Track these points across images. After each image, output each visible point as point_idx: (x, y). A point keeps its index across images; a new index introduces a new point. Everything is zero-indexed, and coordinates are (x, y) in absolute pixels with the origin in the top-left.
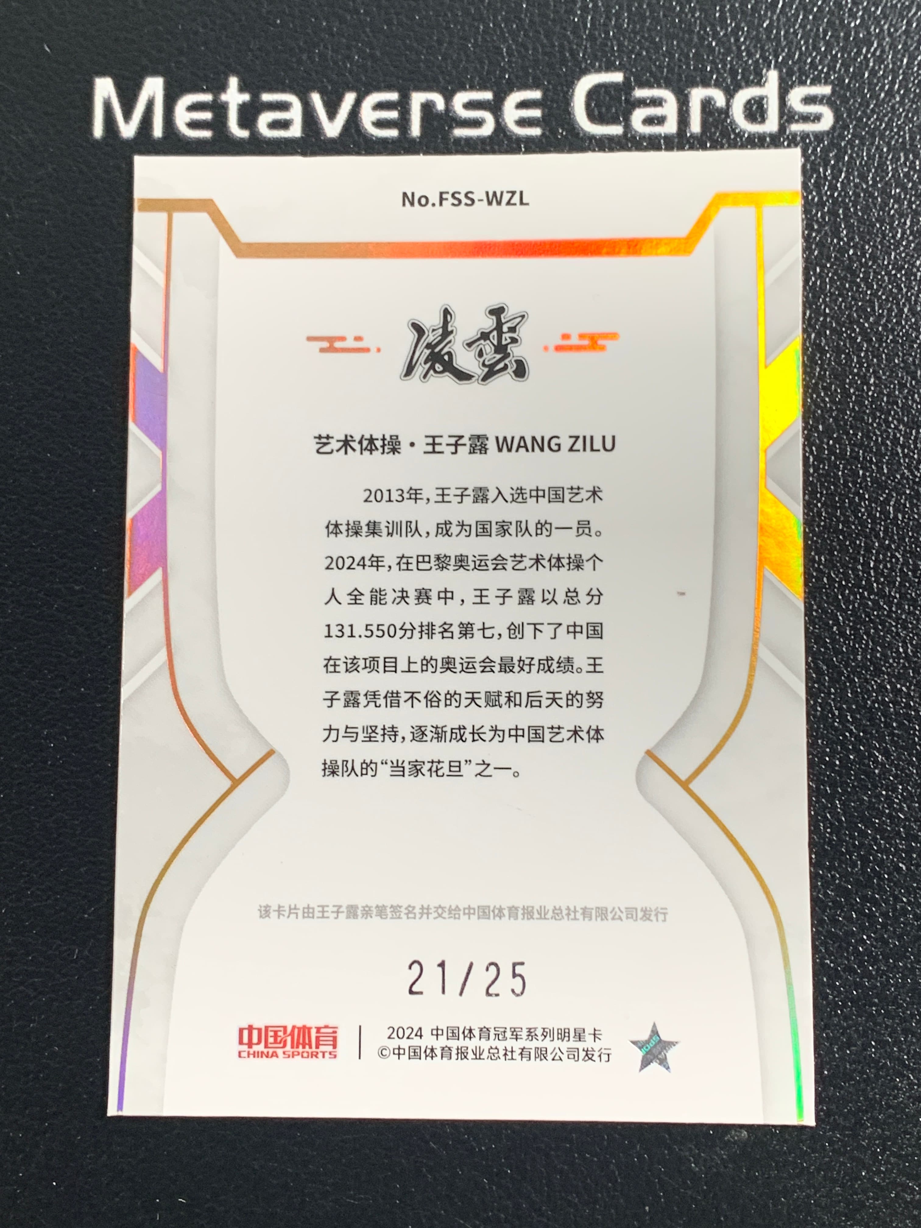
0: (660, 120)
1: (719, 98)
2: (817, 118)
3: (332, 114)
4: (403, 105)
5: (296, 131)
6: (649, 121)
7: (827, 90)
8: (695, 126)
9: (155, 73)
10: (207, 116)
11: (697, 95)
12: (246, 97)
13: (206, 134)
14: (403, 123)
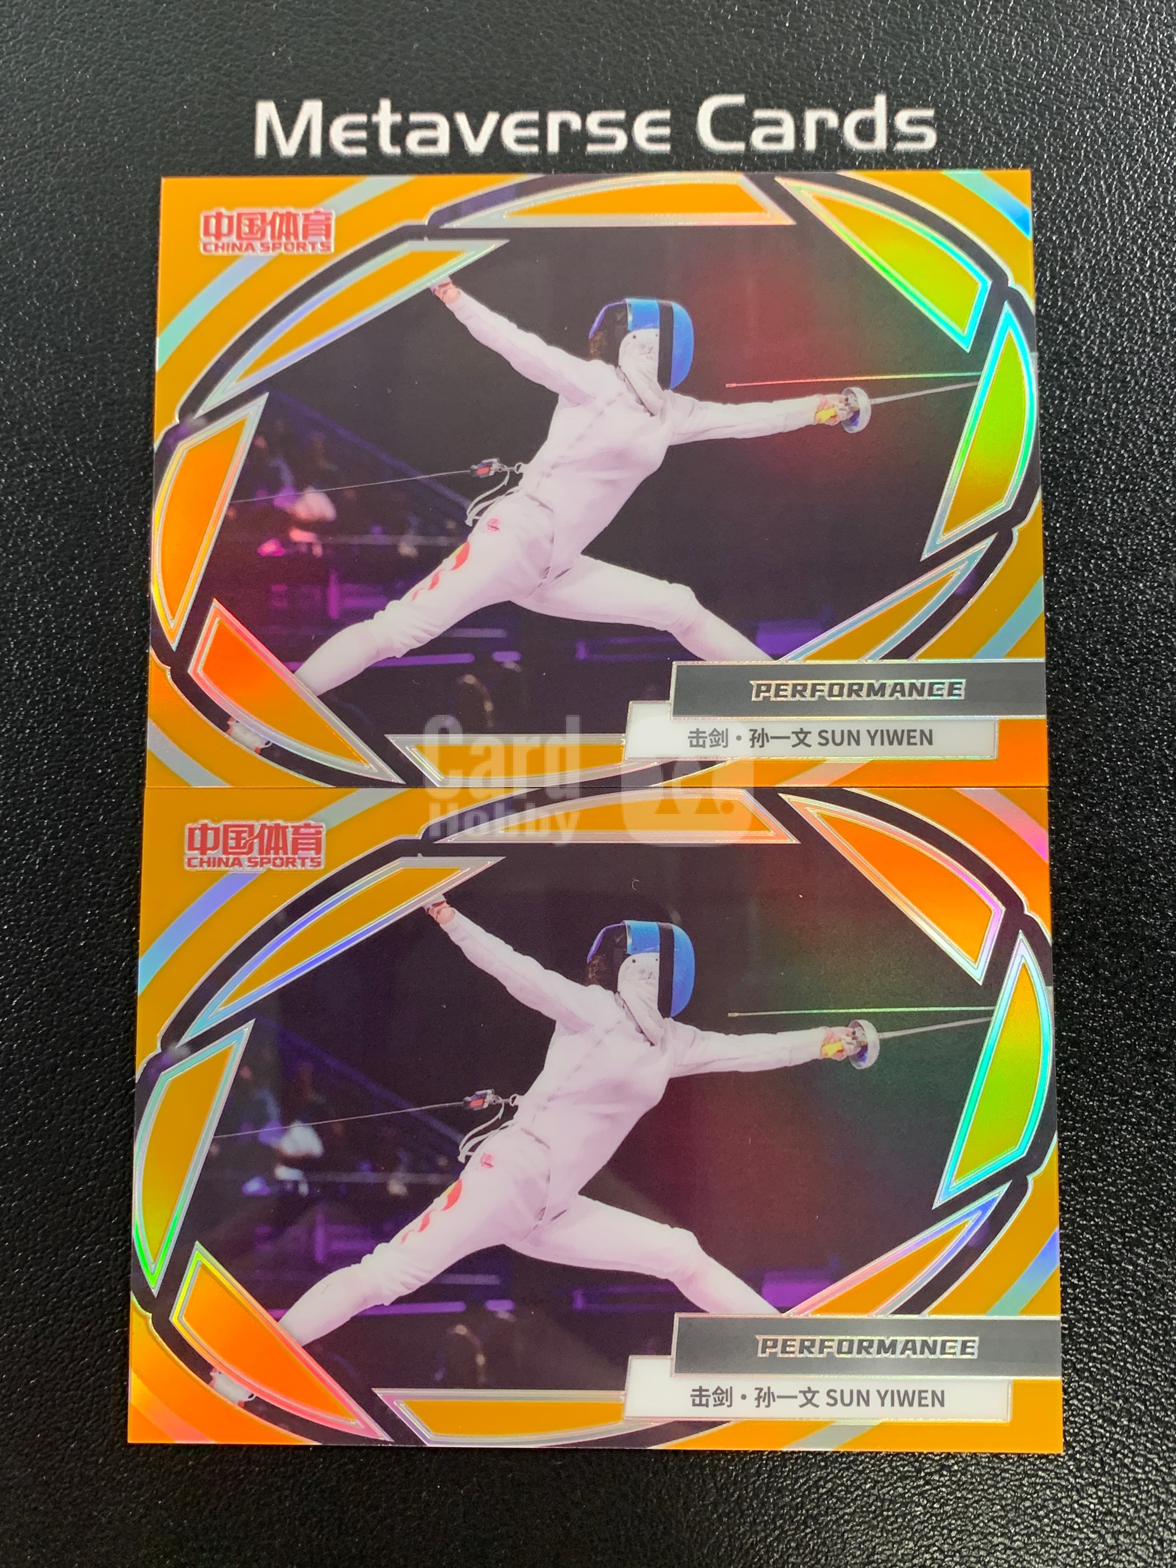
0: (778, 139)
1: (832, 119)
2: (920, 138)
3: (476, 132)
4: (542, 125)
5: (443, 147)
6: (768, 139)
7: (929, 113)
8: (811, 144)
9: (313, 96)
10: (362, 135)
11: (811, 117)
12: (398, 118)
13: (362, 151)
14: (542, 141)
